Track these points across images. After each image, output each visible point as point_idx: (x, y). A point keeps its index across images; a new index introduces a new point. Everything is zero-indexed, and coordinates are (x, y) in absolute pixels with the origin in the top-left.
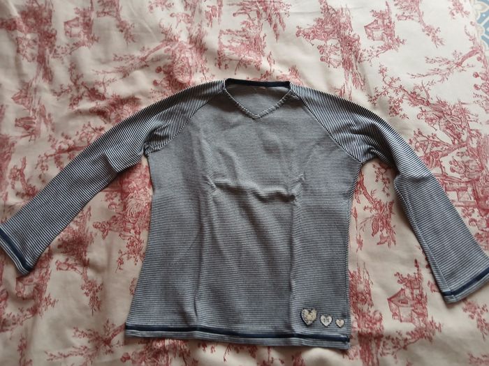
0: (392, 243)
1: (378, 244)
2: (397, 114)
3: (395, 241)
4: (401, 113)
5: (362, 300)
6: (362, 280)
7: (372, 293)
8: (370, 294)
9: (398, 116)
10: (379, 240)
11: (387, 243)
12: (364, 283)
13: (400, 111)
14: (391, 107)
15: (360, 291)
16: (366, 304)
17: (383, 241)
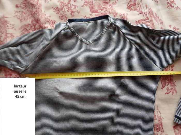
0: (175, 92)
1: (166, 94)
2: (172, 7)
3: (176, 91)
4: (175, 6)
5: (157, 129)
6: (156, 117)
7: (163, 124)
8: (161, 125)
9: (173, 8)
10: (166, 91)
11: (171, 93)
12: (158, 119)
13: (174, 5)
14: (168, 3)
15: (156, 124)
16: (160, 132)
17: (169, 92)
